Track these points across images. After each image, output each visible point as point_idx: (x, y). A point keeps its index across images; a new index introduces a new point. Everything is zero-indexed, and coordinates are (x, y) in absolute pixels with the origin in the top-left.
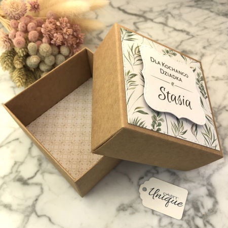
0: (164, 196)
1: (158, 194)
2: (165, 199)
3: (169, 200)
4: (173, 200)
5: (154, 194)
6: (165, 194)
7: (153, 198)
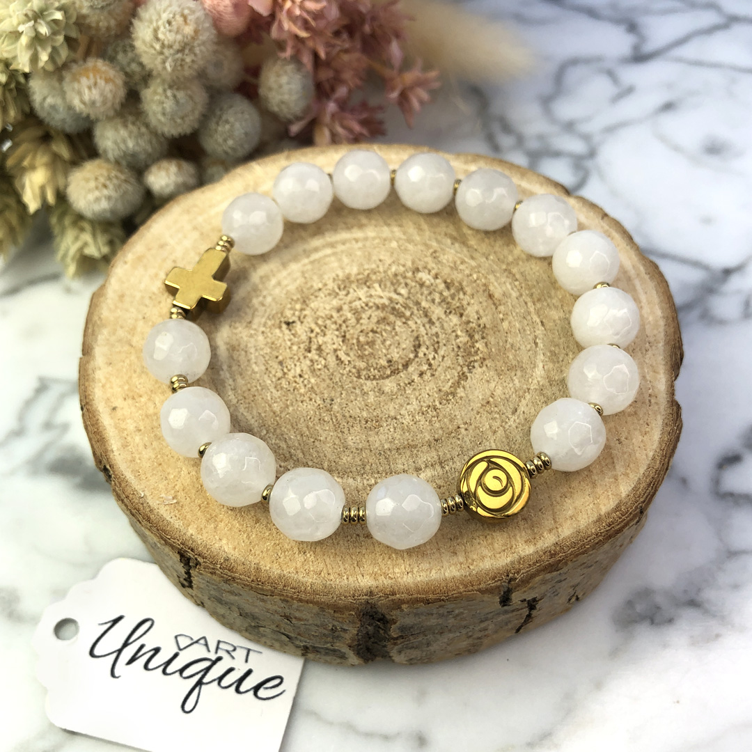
0: (176, 655)
1: (142, 646)
2: (181, 671)
3: (208, 669)
4: (231, 670)
5: (120, 651)
6: (183, 642)
7: (113, 674)
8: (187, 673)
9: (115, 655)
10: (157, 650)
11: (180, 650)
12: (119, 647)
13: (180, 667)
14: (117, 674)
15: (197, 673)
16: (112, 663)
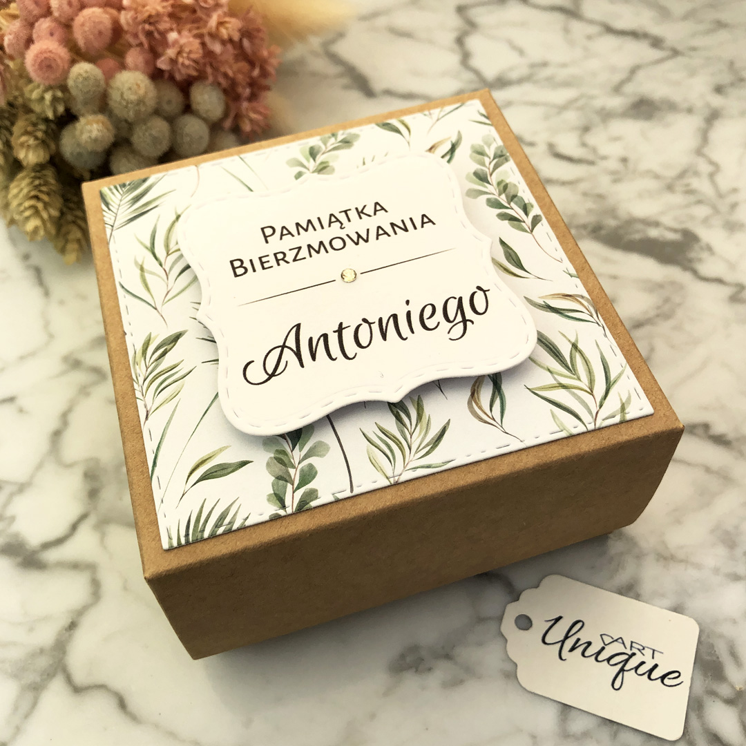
0: (603, 649)
1: (578, 640)
2: (609, 660)
3: (627, 661)
4: (643, 663)
5: (563, 642)
7: (561, 658)
8: (613, 661)
9: (560, 644)
10: (589, 644)
11: (606, 645)
12: (562, 638)
13: (607, 657)
14: (563, 658)
15: (620, 663)
16: (558, 649)
